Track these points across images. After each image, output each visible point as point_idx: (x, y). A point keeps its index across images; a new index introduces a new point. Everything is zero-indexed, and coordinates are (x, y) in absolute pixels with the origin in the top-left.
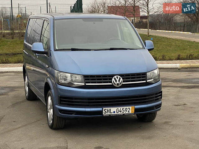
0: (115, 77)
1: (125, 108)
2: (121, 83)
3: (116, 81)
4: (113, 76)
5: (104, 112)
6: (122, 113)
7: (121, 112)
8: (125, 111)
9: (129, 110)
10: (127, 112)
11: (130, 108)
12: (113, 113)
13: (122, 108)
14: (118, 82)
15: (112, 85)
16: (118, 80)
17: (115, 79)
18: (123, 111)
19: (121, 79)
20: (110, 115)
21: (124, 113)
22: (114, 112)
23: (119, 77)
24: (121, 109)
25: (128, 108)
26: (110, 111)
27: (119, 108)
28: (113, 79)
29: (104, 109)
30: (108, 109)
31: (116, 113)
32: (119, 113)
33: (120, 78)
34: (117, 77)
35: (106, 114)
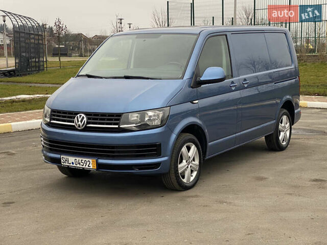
0: (78, 115)
1: (84, 160)
2: (83, 125)
3: (78, 121)
4: (77, 113)
5: (62, 161)
6: (81, 166)
7: (80, 164)
8: (85, 165)
9: (89, 164)
10: (87, 167)
11: (91, 160)
12: (71, 165)
13: (80, 159)
14: (80, 123)
15: (74, 126)
16: (80, 120)
17: (77, 117)
18: (82, 164)
19: (85, 119)
20: (68, 166)
21: (84, 167)
22: (73, 163)
23: (83, 115)
24: (80, 161)
25: (87, 160)
26: (67, 160)
27: (78, 159)
28: (76, 118)
29: (62, 157)
30: (66, 157)
31: (74, 165)
32: (78, 165)
33: (83, 118)
34: (80, 116)
35: (64, 164)
